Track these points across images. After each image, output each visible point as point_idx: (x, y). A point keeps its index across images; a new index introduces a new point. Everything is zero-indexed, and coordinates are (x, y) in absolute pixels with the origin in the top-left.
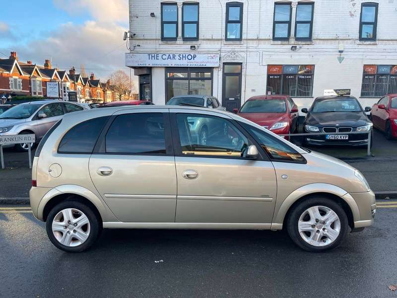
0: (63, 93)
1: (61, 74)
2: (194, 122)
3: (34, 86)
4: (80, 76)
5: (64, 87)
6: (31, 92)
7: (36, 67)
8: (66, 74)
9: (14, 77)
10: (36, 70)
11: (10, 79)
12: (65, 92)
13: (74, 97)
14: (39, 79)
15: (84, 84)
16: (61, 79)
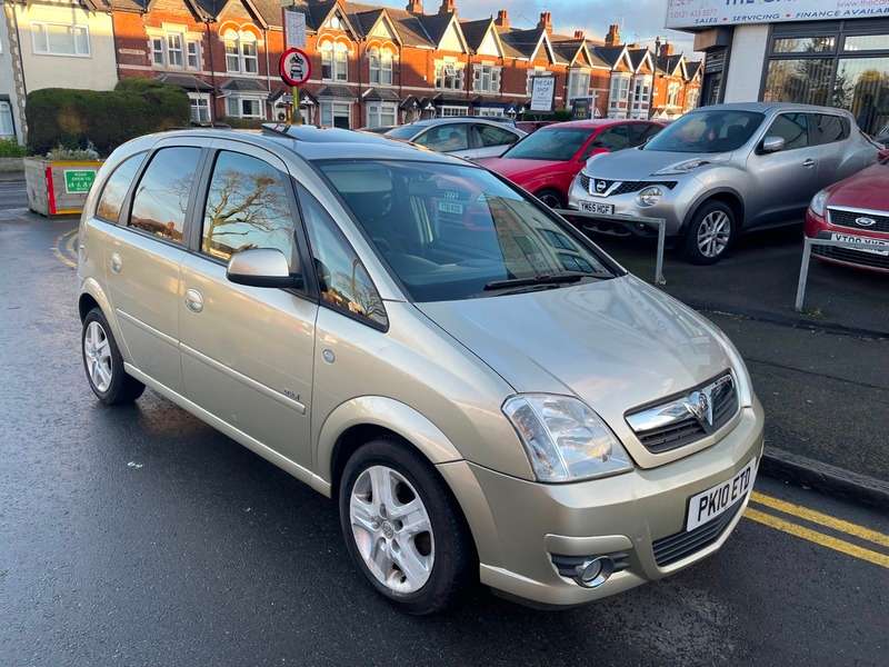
0: (634, 101)
1: (637, 56)
2: (676, 183)
3: (574, 86)
4: (682, 59)
5: (638, 88)
6: (565, 100)
7: (584, 44)
8: (647, 55)
9: (537, 68)
10: (583, 50)
11: (530, 73)
12: (637, 98)
13: (583, 110)
14: (586, 70)
15: (687, 78)
16: (635, 68)
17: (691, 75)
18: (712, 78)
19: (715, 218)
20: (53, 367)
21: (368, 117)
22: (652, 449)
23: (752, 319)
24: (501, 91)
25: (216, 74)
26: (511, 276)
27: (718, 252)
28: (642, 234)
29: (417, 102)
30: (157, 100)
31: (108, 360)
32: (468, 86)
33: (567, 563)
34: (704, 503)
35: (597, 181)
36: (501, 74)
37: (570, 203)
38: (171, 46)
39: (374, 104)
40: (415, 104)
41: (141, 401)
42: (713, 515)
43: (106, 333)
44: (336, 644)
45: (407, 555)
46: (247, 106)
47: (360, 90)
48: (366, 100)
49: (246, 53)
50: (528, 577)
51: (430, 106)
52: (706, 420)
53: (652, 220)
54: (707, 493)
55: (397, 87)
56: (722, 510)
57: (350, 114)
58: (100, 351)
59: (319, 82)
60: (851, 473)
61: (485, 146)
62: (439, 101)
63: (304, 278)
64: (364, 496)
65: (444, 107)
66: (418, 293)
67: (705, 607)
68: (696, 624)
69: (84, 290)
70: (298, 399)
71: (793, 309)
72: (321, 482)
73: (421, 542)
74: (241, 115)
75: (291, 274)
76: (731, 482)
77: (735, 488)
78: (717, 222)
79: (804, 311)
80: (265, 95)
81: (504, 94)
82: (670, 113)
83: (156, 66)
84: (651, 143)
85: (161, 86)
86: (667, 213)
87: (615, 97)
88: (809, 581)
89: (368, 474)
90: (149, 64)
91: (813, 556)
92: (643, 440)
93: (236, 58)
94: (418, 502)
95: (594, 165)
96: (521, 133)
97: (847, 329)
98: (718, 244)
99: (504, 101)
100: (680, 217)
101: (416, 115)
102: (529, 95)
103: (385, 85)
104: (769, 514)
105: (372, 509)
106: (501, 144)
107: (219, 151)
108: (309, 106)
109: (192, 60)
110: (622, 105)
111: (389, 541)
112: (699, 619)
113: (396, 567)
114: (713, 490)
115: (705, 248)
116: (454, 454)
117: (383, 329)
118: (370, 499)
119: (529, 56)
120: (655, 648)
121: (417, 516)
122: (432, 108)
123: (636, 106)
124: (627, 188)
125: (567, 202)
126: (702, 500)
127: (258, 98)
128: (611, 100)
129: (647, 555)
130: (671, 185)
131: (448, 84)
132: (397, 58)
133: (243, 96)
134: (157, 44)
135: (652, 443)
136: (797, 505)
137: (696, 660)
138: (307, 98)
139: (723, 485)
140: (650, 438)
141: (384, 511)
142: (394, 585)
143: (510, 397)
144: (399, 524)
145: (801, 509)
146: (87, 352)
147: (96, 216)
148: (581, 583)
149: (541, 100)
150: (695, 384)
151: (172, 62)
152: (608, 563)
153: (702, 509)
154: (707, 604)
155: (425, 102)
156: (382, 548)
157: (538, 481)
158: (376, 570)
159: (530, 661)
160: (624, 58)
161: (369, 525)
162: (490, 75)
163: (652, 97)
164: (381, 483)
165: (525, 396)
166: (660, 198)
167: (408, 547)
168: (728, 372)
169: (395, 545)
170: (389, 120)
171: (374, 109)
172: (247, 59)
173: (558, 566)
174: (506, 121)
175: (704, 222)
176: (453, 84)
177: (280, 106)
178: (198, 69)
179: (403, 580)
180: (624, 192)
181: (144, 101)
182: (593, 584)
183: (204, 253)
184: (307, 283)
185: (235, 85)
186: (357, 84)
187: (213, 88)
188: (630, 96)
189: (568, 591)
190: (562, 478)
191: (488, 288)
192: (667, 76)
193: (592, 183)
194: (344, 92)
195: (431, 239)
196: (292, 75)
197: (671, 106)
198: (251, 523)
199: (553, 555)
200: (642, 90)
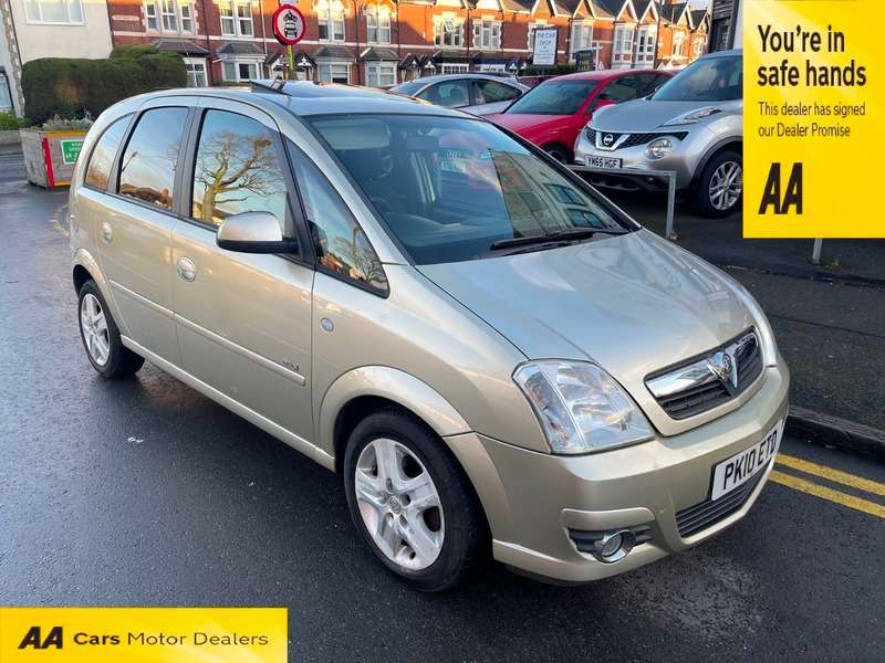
0: (638, 53)
2: (687, 133)
3: (577, 39)
4: (687, 7)
5: (643, 38)
6: (567, 53)
9: (539, 21)
11: (531, 26)
12: (641, 49)
13: (587, 62)
14: (589, 22)
15: (692, 27)
16: (639, 18)
17: (697, 24)
18: (721, 25)
19: (727, 168)
20: (52, 341)
21: (367, 77)
22: (674, 414)
23: (768, 272)
24: (502, 46)
25: (211, 38)
26: (517, 234)
27: (731, 204)
28: (652, 188)
29: (417, 60)
30: (153, 66)
31: (105, 332)
32: (468, 43)
33: (586, 538)
34: (730, 470)
35: (604, 135)
36: (502, 29)
37: (577, 159)
38: (165, 11)
39: (372, 64)
40: (414, 62)
41: (141, 374)
42: (739, 483)
43: (102, 306)
44: (344, 625)
45: (415, 530)
46: (244, 70)
47: (358, 50)
48: (363, 60)
49: (241, 15)
50: (544, 553)
51: (430, 65)
52: (730, 381)
53: (661, 173)
54: (733, 460)
55: (396, 46)
56: (748, 476)
57: (349, 75)
58: (96, 324)
59: (315, 43)
60: (876, 430)
61: (487, 102)
62: (439, 59)
63: (299, 243)
64: (369, 469)
65: (444, 65)
66: (419, 255)
67: (730, 576)
68: (720, 594)
69: (76, 262)
70: (297, 370)
71: (810, 261)
72: (324, 455)
73: (430, 517)
74: (239, 79)
75: (284, 238)
76: (757, 447)
77: (761, 454)
78: (729, 174)
79: (822, 263)
80: (262, 58)
81: (505, 50)
82: (676, 63)
83: (150, 31)
84: (659, 92)
85: (157, 52)
86: (677, 165)
87: (619, 48)
88: (837, 545)
89: (373, 448)
90: (143, 30)
91: (839, 518)
92: (664, 406)
93: (231, 21)
94: (425, 477)
95: (600, 118)
96: (523, 88)
97: (865, 280)
98: (730, 196)
99: (505, 56)
100: (691, 169)
101: (416, 74)
102: (530, 50)
103: (383, 44)
104: (792, 475)
105: (378, 484)
106: (504, 100)
107: (206, 110)
108: (307, 67)
109: (186, 25)
110: (627, 57)
111: (396, 516)
112: (724, 589)
113: (404, 543)
114: (739, 457)
115: (716, 201)
116: (462, 425)
117: (383, 294)
118: (375, 473)
119: (530, 8)
120: (679, 621)
121: (425, 490)
122: (432, 66)
123: (641, 58)
124: (635, 140)
125: (574, 157)
126: (728, 467)
127: (255, 61)
128: (615, 52)
129: (670, 526)
130: (681, 136)
131: (447, 41)
132: (394, 15)
133: (239, 60)
134: (151, 9)
135: (674, 408)
136: (821, 465)
137: (722, 633)
138: (304, 60)
139: (749, 451)
140: (671, 403)
141: (390, 486)
142: (403, 561)
143: (521, 364)
144: (407, 498)
145: (825, 469)
146: (84, 325)
147: (86, 185)
148: (600, 557)
149: (544, 54)
150: (718, 344)
151: (166, 27)
152: (628, 538)
153: (727, 476)
154: (731, 573)
155: (424, 61)
156: (390, 523)
157: (552, 454)
158: (384, 546)
159: (547, 638)
160: (628, 8)
161: (376, 500)
162: (490, 30)
163: (657, 47)
164: (386, 457)
165: (538, 363)
166: (670, 150)
167: (416, 523)
168: (751, 329)
169: (404, 521)
170: (388, 79)
171: (374, 69)
172: (242, 22)
173: (576, 541)
174: (508, 76)
175: (716, 174)
176: (453, 41)
177: (278, 69)
178: (193, 33)
179: (413, 556)
180: (632, 145)
181: (139, 67)
182: (612, 559)
183: (195, 220)
184: (302, 247)
185: (231, 49)
186: (355, 44)
187: (208, 52)
188: (635, 47)
189: (587, 567)
190: (579, 450)
191: (494, 248)
192: (672, 25)
193: (598, 136)
194: (342, 53)
195: (434, 199)
196: (286, 33)
197: (676, 57)
198: (255, 498)
199: (570, 530)
200: (646, 41)
